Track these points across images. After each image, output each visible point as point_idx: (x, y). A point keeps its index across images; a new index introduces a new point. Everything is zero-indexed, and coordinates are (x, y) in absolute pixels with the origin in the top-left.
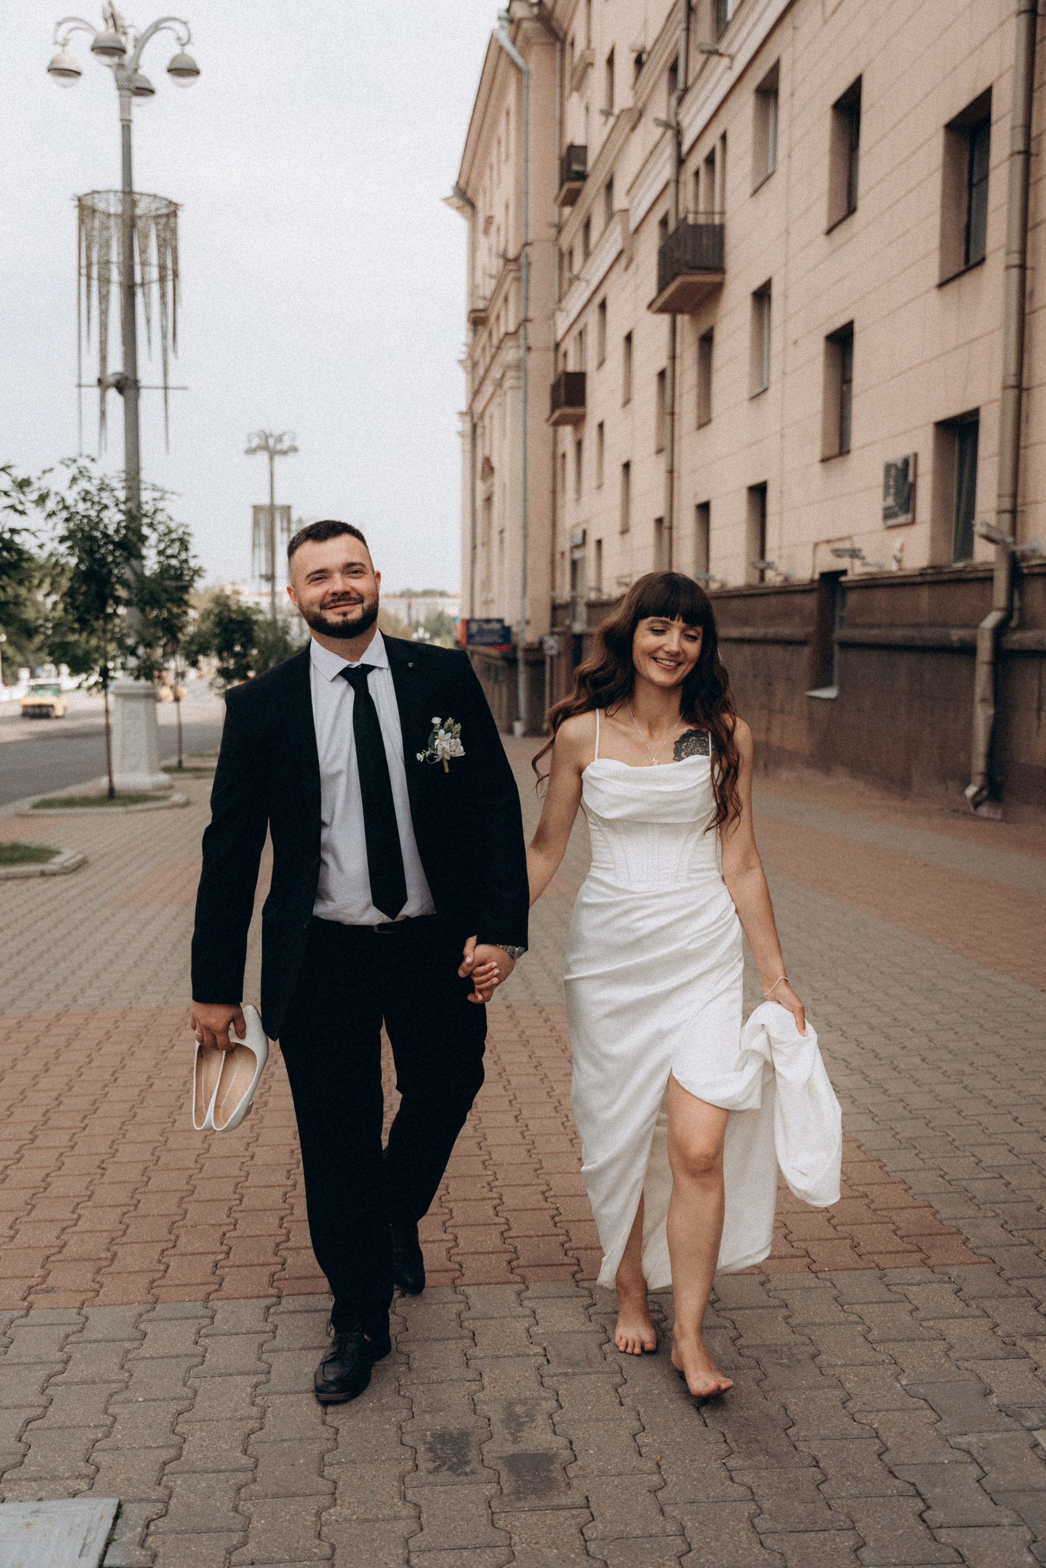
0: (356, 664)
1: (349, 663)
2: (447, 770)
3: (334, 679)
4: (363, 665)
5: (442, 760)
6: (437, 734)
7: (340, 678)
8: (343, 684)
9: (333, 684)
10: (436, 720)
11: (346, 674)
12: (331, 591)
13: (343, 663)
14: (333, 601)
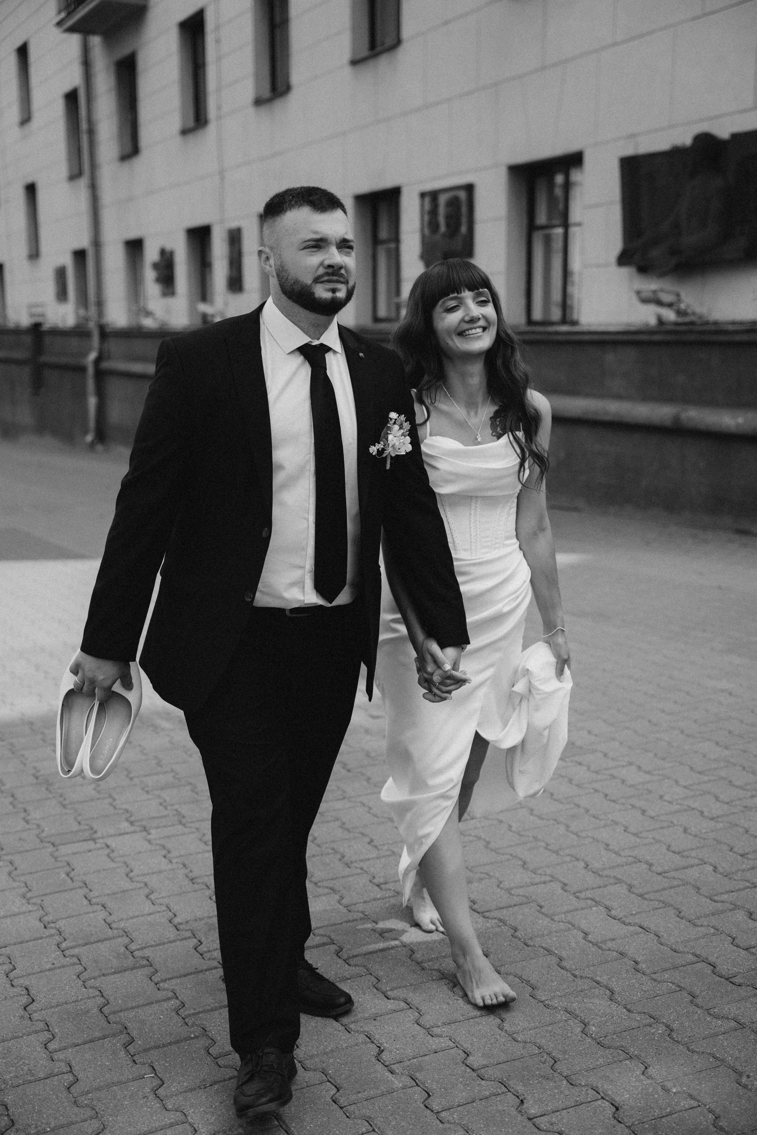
0: (316, 343)
1: (310, 340)
2: (388, 467)
3: (292, 352)
4: (322, 345)
5: (386, 456)
6: (389, 429)
7: (297, 353)
8: (299, 359)
9: (288, 356)
10: (393, 415)
11: (306, 351)
12: (327, 263)
13: (303, 339)
14: (327, 274)
